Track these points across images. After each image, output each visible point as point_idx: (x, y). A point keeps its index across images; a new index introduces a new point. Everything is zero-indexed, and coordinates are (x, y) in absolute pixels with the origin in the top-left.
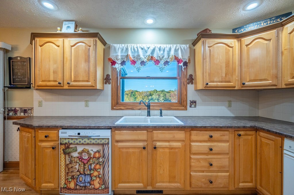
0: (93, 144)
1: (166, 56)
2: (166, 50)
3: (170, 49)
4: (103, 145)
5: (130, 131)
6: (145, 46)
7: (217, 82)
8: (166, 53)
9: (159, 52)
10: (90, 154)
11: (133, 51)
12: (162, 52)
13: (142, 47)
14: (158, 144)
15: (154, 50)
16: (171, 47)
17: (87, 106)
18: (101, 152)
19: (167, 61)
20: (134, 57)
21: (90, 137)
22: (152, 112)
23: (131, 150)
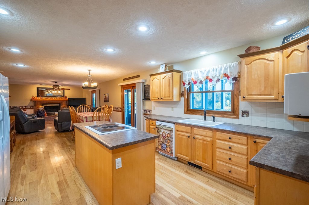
0: (167, 130)
1: (218, 75)
2: (217, 70)
3: (221, 69)
4: (171, 131)
5: (183, 126)
6: (203, 70)
7: (255, 95)
8: (218, 72)
9: (212, 72)
10: (166, 135)
11: (195, 74)
12: (215, 72)
13: (201, 71)
14: (197, 136)
15: (209, 71)
16: (222, 67)
17: (172, 110)
18: (170, 134)
19: (218, 79)
20: (196, 79)
21: (166, 126)
22: (207, 117)
23: (183, 137)
